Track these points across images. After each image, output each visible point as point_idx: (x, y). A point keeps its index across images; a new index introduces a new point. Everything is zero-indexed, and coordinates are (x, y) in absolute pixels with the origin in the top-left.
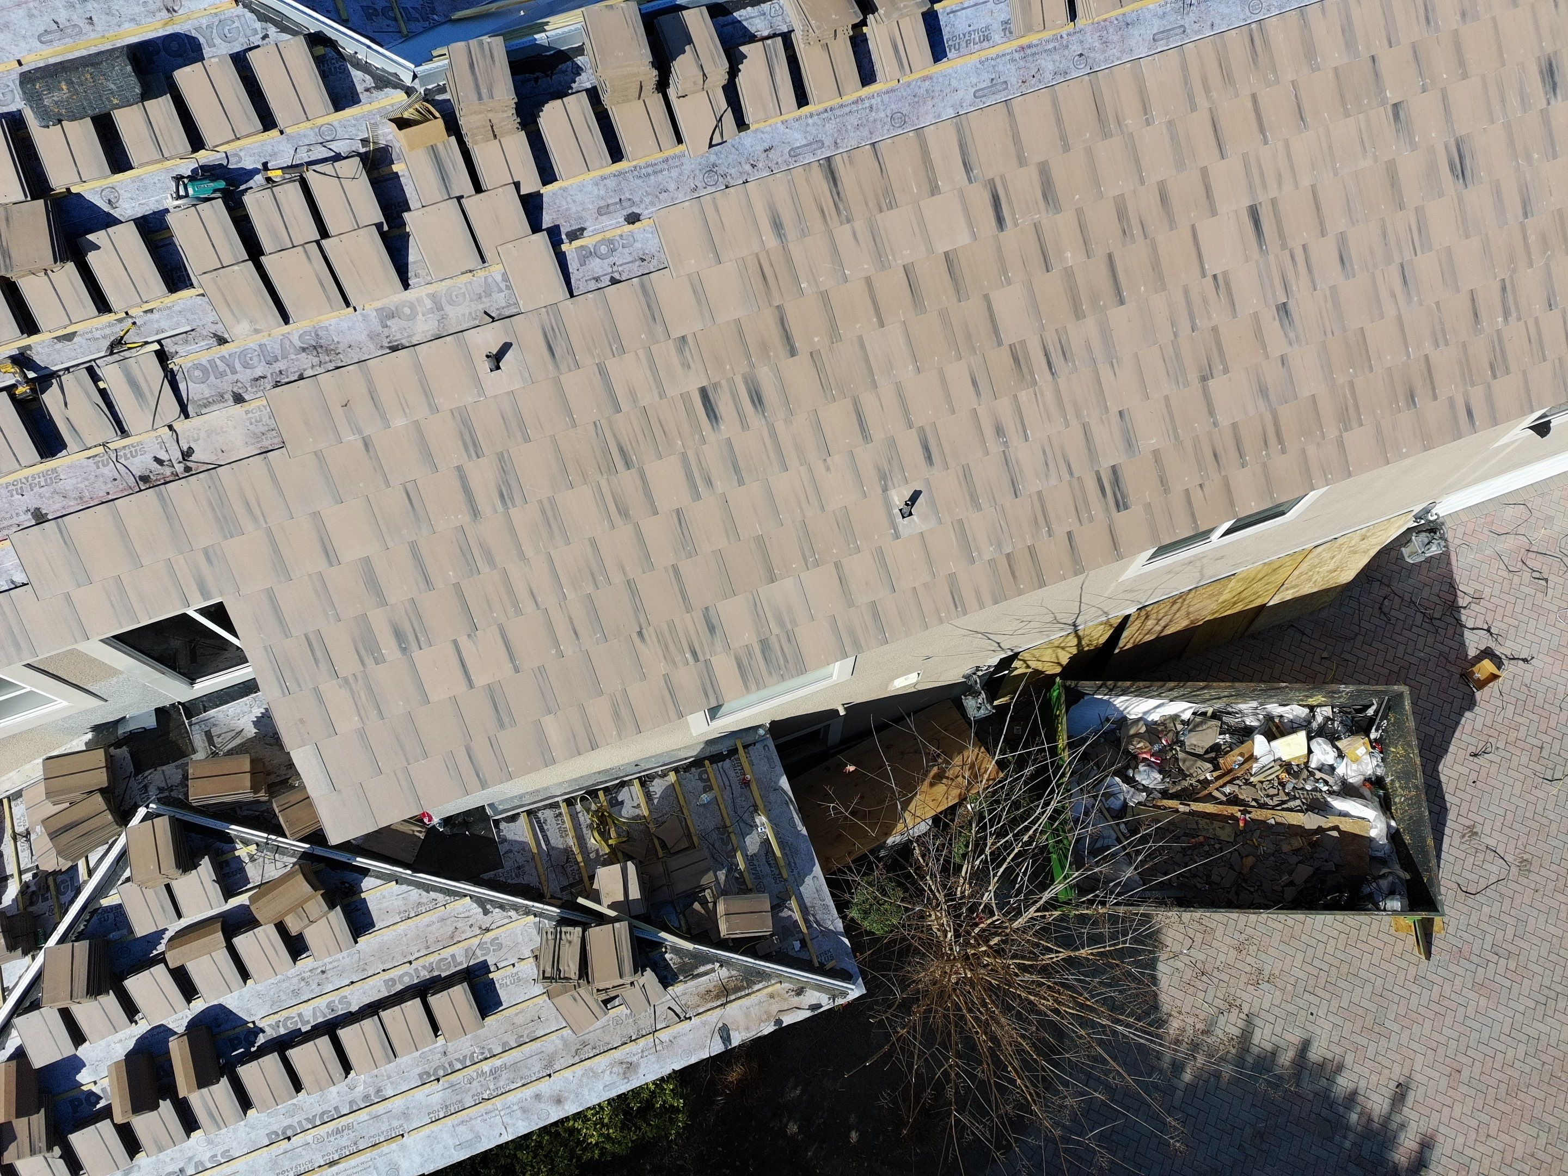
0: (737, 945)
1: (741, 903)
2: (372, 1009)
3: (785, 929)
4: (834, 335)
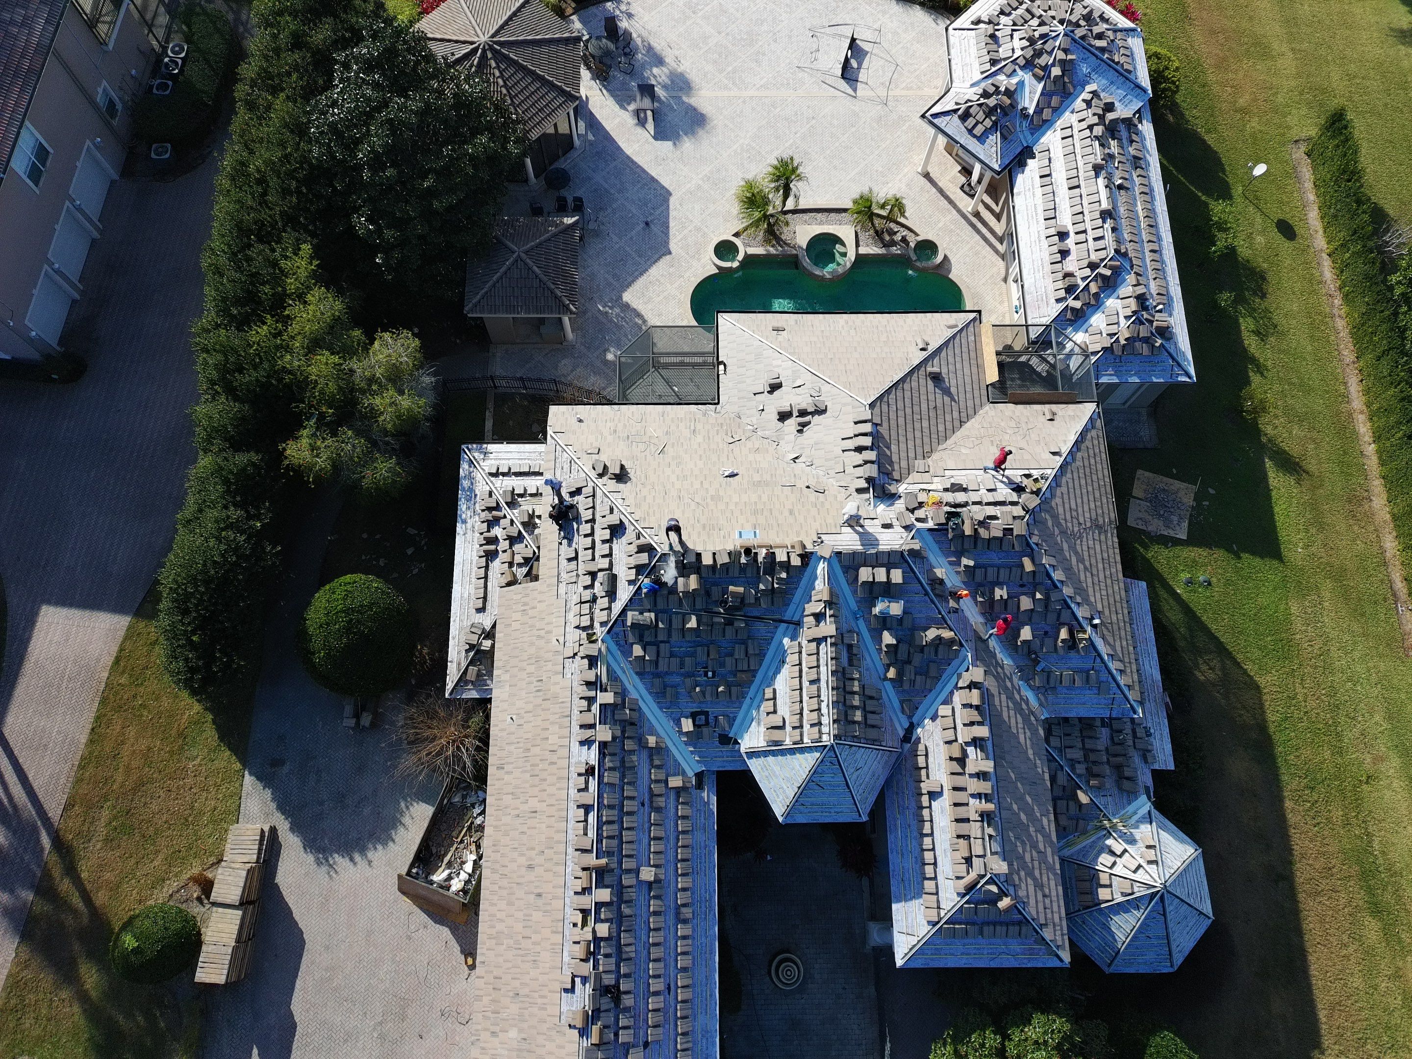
0: (467, 669)
1: (475, 673)
2: (486, 587)
3: (467, 682)
4: (543, 710)
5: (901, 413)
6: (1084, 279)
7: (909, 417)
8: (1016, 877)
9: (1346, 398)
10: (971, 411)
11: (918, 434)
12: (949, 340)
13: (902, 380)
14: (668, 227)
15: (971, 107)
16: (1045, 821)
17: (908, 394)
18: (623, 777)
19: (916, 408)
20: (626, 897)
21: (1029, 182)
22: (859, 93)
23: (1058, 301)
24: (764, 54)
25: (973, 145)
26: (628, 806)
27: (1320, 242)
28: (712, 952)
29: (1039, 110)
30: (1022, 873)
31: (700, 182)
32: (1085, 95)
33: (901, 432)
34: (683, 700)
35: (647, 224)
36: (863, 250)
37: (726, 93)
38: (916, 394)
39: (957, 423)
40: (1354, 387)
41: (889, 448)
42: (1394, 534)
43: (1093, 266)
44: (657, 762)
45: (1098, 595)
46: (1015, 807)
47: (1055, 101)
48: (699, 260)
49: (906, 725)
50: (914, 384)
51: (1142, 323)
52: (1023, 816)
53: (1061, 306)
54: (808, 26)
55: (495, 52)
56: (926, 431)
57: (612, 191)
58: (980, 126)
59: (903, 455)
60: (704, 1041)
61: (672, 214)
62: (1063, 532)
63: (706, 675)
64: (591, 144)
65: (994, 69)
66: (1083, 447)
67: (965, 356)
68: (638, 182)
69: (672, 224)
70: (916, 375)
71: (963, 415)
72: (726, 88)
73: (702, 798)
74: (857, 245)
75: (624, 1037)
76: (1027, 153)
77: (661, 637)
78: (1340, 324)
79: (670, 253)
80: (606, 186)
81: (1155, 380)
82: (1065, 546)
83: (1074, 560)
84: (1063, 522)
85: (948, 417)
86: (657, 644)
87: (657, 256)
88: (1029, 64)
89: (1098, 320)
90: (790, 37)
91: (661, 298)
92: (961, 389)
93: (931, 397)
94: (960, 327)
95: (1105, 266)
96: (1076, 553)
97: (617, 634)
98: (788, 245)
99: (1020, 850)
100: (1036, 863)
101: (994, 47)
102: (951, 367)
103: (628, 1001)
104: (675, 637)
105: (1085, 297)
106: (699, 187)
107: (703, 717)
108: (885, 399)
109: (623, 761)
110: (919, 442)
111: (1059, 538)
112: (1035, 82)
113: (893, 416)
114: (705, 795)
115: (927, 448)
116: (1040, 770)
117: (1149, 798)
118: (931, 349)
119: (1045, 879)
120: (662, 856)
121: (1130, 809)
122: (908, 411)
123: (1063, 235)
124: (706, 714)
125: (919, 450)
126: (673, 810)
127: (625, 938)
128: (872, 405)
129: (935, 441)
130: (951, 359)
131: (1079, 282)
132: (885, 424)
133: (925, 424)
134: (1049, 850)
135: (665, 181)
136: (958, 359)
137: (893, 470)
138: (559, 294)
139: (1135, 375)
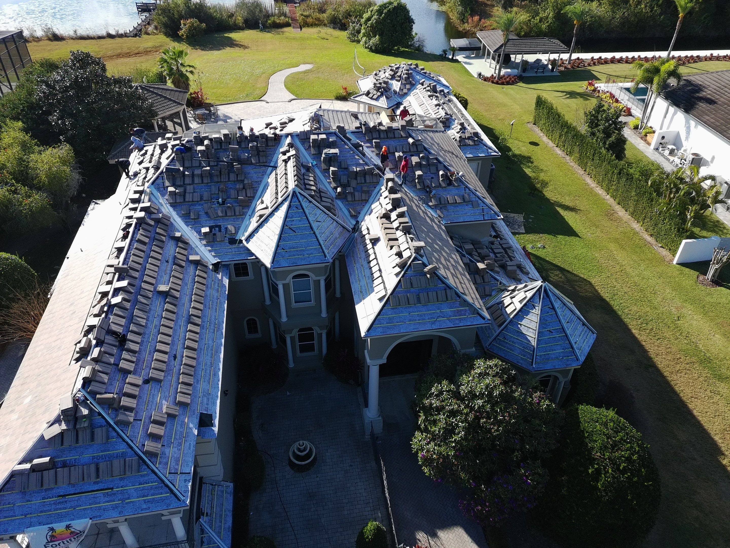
9: (587, 184)
15: (369, 90)
18: (152, 241)
20: (143, 294)
26: (154, 255)
27: (551, 144)
29: (401, 89)
34: (204, 218)
40: (588, 180)
42: (636, 221)
44: (181, 246)
47: (408, 87)
49: (354, 222)
51: (466, 133)
58: (375, 95)
63: (218, 203)
73: (217, 276)
75: (125, 365)
76: (399, 104)
77: (188, 181)
78: (572, 164)
81: (480, 155)
86: (184, 185)
95: (442, 119)
97: (158, 185)
99: (437, 256)
100: (451, 267)
103: (133, 346)
104: (197, 180)
107: (217, 229)
112: (397, 82)
114: (220, 276)
120: (179, 287)
124: (219, 227)
126: (192, 270)
127: (138, 313)
139: (470, 154)
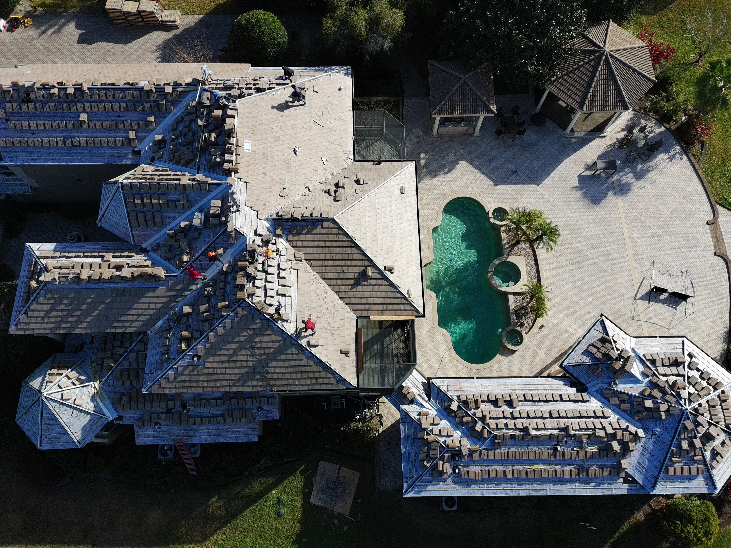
5: (334, 244)
6: (474, 414)
7: (332, 250)
8: (49, 296)
10: (348, 300)
11: (322, 257)
12: (396, 288)
13: (357, 247)
14: (516, 184)
15: (611, 344)
16: (85, 325)
17: (348, 250)
18: (130, 101)
19: (340, 257)
20: (71, 105)
21: (556, 387)
22: (640, 302)
23: (459, 397)
24: (659, 241)
25: (582, 347)
26: (116, 106)
28: (53, 160)
29: (616, 394)
30: (52, 301)
31: (551, 201)
32: (632, 429)
33: (321, 244)
35: (516, 172)
36: (511, 297)
37: (623, 216)
38: (350, 257)
39: (336, 288)
41: (307, 233)
43: (483, 419)
44: (141, 124)
45: (215, 365)
46: (89, 301)
47: (626, 406)
48: (494, 201)
49: (147, 250)
50: (357, 256)
51: (441, 452)
52: (84, 307)
53: (454, 397)
54: (690, 269)
55: (600, 58)
56: (326, 263)
57: (537, 153)
58: (596, 350)
59: (305, 244)
60: (12, 155)
61: (526, 186)
62: (250, 339)
63: (182, 140)
64: (570, 141)
65: (648, 363)
66: (320, 368)
67: (387, 301)
68: (546, 167)
69: (517, 186)
70: (364, 258)
71: (344, 295)
72: (627, 217)
73: (128, 154)
74: (515, 294)
75: (8, 106)
76: (581, 388)
79: (496, 185)
80: (540, 150)
81: (403, 465)
82: (242, 339)
83: (234, 346)
84: (258, 339)
85: (339, 282)
87: (494, 178)
88: (653, 385)
89: (445, 424)
90: (678, 257)
91: (466, 181)
92: (362, 294)
93: (351, 269)
94: (409, 299)
95: (483, 427)
96: (240, 348)
98: (510, 251)
99: (66, 301)
100: (60, 314)
101: (667, 363)
102: (376, 288)
103: (24, 108)
105: (460, 414)
106: (547, 201)
107: (163, 145)
108: (341, 232)
109: (138, 101)
110: (317, 256)
111: (245, 333)
112: (640, 390)
113: (330, 238)
114: (130, 156)
115: (314, 263)
116: (115, 325)
117: (116, 419)
118: (387, 273)
119: (53, 320)
120: (94, 128)
121: (107, 402)
122: (337, 250)
123: (510, 403)
124: (165, 146)
125: (311, 257)
126: (119, 135)
127: (52, 105)
128: (334, 221)
129: (320, 269)
130: (382, 288)
131: (473, 411)
132: (323, 231)
133: (331, 263)
134: (69, 325)
135: (548, 182)
136: (384, 294)
137: (294, 235)
138: (442, 104)
139: (406, 450)
